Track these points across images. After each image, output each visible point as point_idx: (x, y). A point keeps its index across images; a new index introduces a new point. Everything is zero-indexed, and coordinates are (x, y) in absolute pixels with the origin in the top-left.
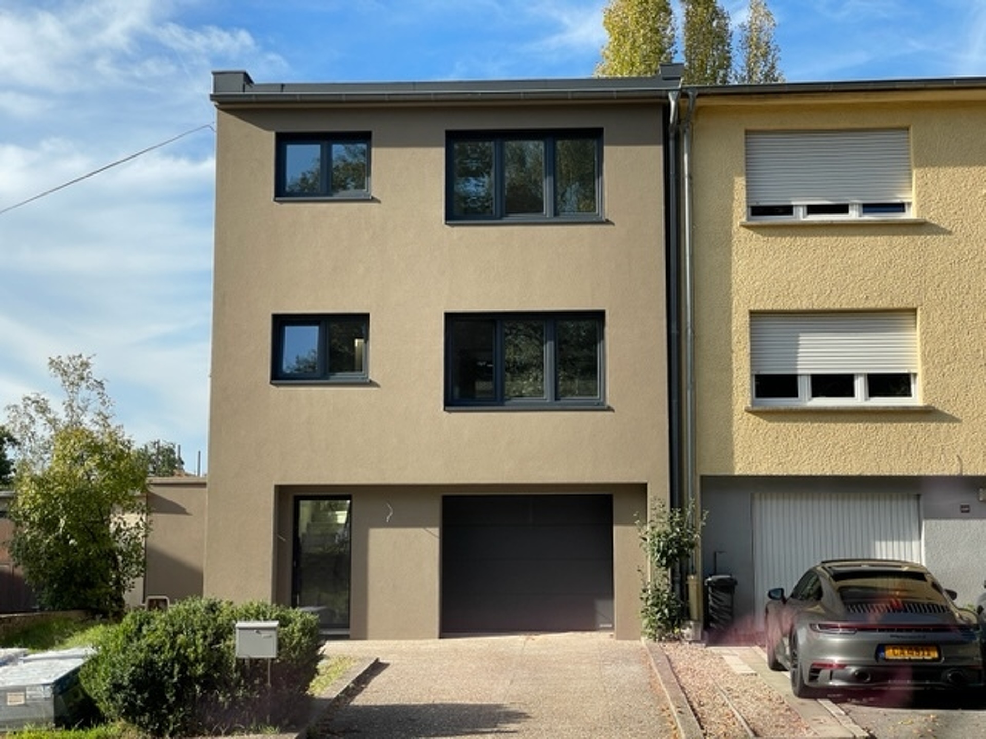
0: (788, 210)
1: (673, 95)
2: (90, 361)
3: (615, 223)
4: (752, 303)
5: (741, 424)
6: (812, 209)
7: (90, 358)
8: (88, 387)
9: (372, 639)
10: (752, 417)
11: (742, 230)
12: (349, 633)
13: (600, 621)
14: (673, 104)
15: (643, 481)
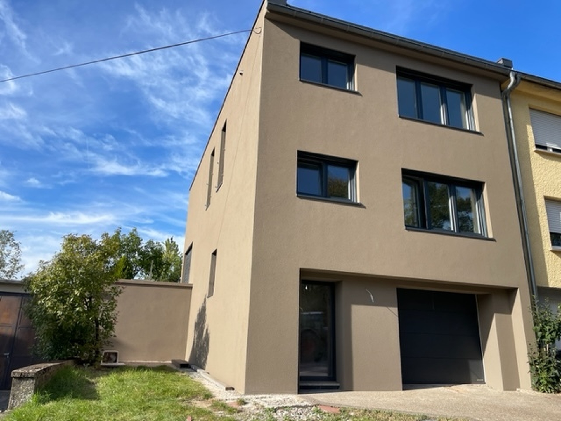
0: (545, 148)
1: (513, 74)
2: (14, 233)
3: (484, 135)
4: (544, 192)
5: (549, 257)
6: (554, 150)
8: (10, 245)
10: (552, 253)
11: (535, 153)
12: (338, 385)
13: (473, 377)
14: (512, 79)
15: (516, 286)
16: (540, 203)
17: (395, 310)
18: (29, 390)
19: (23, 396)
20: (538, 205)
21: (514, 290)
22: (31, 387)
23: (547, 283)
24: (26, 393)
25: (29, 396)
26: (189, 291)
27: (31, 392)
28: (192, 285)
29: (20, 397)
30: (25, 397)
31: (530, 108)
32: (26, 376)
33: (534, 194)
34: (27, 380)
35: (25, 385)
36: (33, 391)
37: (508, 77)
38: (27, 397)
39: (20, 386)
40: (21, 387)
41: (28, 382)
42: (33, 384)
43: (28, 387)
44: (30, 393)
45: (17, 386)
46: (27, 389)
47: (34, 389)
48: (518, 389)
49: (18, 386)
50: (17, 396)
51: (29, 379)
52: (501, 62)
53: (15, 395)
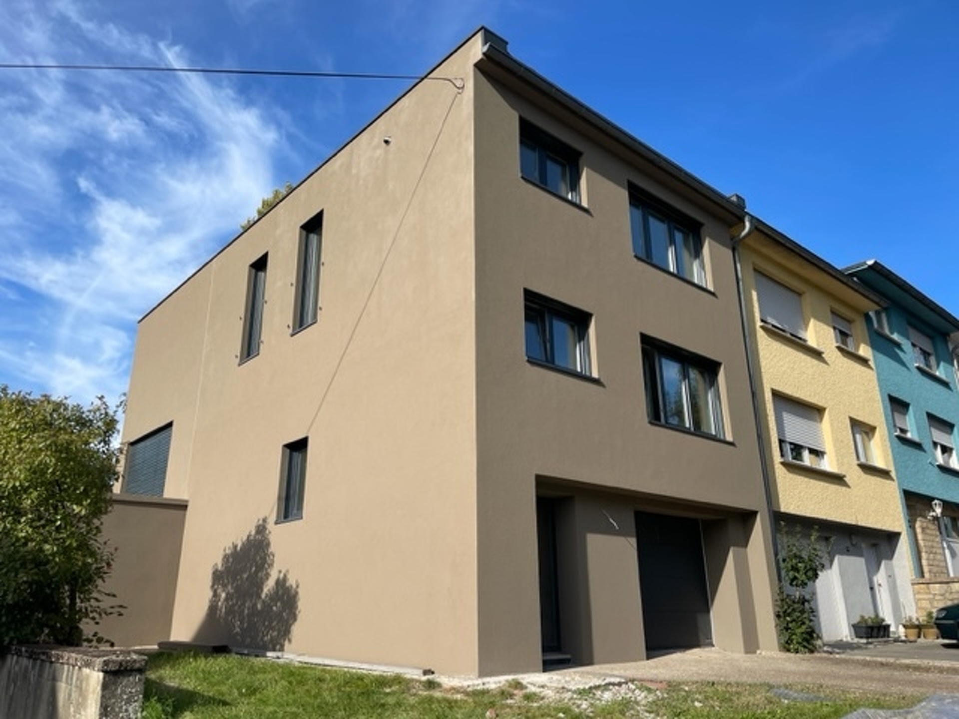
3: (719, 297)
4: (770, 382)
5: (779, 472)
10: (782, 468)
11: (761, 329)
12: (568, 656)
13: (702, 637)
14: (748, 225)
15: (757, 510)
16: (768, 396)
17: (633, 541)
18: (134, 694)
19: (124, 707)
20: (767, 399)
21: (753, 514)
22: (139, 689)
23: (780, 508)
24: (128, 702)
25: (136, 706)
26: (181, 512)
27: (139, 698)
28: (187, 501)
29: (117, 710)
30: (126, 711)
31: (755, 270)
32: (128, 668)
33: (762, 384)
34: (130, 676)
35: (126, 686)
36: (141, 696)
37: (742, 221)
38: (130, 709)
39: (116, 689)
40: (119, 691)
41: (131, 678)
42: (142, 683)
43: (132, 688)
44: (135, 701)
45: (111, 689)
46: (130, 692)
47: (143, 692)
48: (758, 652)
49: (113, 688)
50: (113, 709)
51: (134, 673)
52: (734, 199)
53: (108, 707)
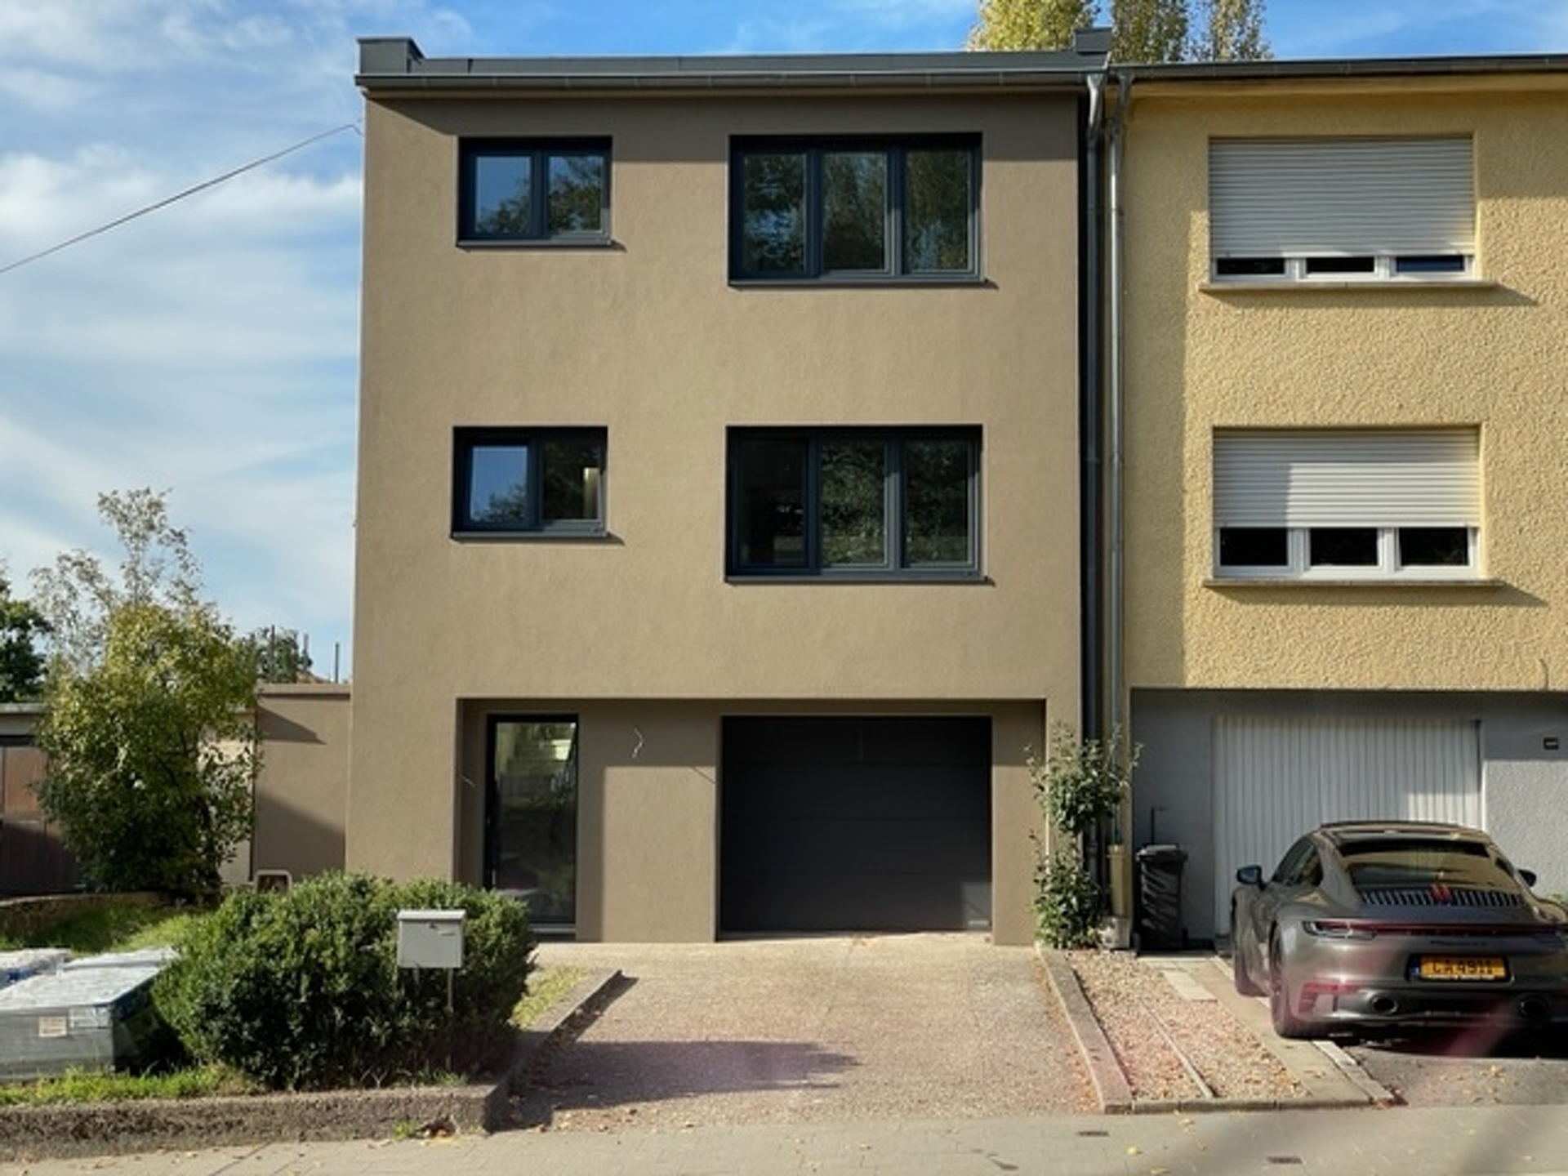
0: (1276, 266)
1: (1094, 81)
2: (164, 500)
3: (1000, 285)
4: (1216, 414)
5: (1196, 606)
6: (1315, 265)
7: (162, 494)
8: (160, 542)
9: (609, 941)
10: (1215, 595)
11: (1203, 298)
12: (573, 930)
13: (969, 916)
14: (1094, 95)
15: (1039, 696)
16: (1197, 447)
17: (711, 772)
23: (1180, 677)
31: (1214, 140)
